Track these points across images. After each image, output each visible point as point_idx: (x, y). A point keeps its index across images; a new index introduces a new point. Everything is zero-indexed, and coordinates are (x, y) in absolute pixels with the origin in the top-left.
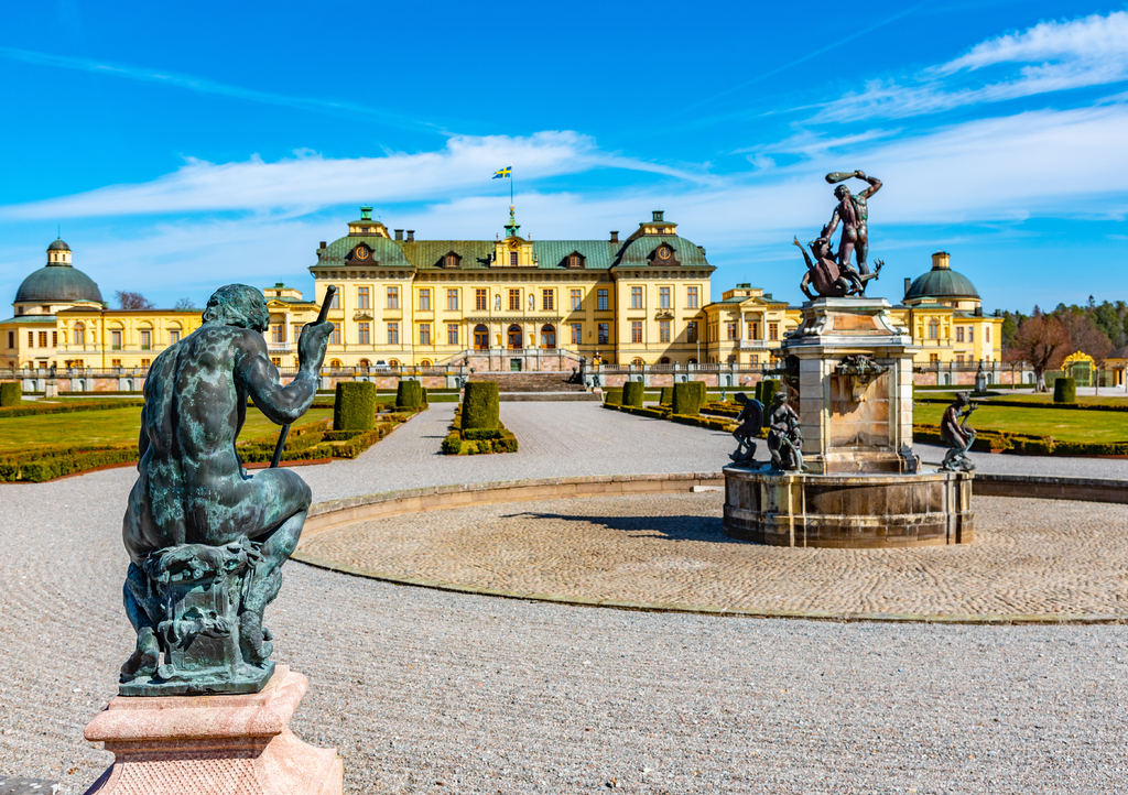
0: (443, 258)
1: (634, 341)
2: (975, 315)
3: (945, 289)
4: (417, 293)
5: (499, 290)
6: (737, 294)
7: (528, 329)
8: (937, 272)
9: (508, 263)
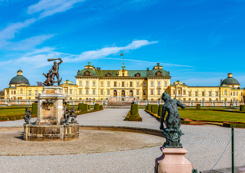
0: (106, 74)
1: (151, 94)
2: (238, 89)
3: (230, 82)
4: (100, 83)
5: (119, 82)
6: (176, 83)
7: (126, 91)
8: (229, 78)
9: (122, 76)
